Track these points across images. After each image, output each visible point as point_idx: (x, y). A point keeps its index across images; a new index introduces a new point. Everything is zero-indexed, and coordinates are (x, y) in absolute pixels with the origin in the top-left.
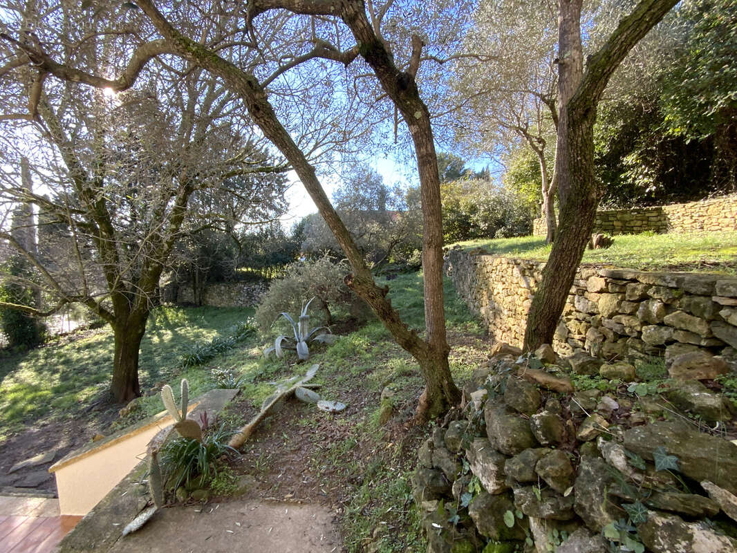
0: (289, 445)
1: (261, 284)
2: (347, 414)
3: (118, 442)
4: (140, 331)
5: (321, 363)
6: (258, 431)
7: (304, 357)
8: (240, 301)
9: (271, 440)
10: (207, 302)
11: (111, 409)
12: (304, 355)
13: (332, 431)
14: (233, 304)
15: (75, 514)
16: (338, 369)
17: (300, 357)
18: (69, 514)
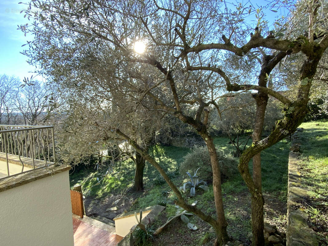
0: (172, 240)
1: (194, 138)
2: (196, 232)
3: (130, 216)
4: (143, 165)
5: (199, 200)
6: (165, 230)
7: (193, 196)
8: (185, 145)
9: (167, 236)
10: (173, 144)
11: (134, 193)
12: (193, 194)
13: (188, 239)
14: (182, 146)
15: (119, 235)
16: (203, 207)
17: (191, 195)
18: (118, 234)
